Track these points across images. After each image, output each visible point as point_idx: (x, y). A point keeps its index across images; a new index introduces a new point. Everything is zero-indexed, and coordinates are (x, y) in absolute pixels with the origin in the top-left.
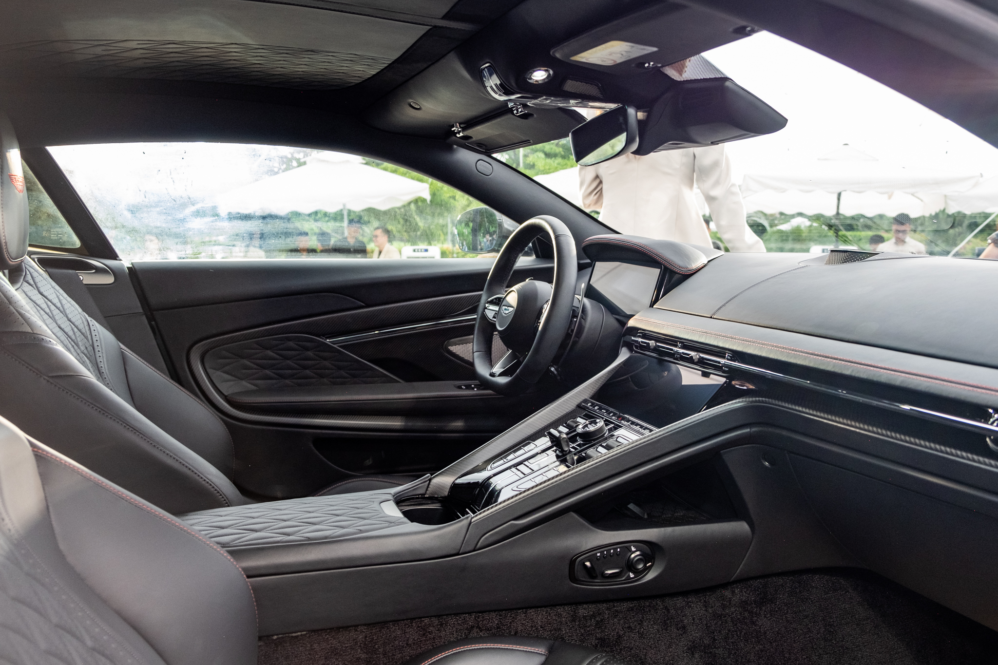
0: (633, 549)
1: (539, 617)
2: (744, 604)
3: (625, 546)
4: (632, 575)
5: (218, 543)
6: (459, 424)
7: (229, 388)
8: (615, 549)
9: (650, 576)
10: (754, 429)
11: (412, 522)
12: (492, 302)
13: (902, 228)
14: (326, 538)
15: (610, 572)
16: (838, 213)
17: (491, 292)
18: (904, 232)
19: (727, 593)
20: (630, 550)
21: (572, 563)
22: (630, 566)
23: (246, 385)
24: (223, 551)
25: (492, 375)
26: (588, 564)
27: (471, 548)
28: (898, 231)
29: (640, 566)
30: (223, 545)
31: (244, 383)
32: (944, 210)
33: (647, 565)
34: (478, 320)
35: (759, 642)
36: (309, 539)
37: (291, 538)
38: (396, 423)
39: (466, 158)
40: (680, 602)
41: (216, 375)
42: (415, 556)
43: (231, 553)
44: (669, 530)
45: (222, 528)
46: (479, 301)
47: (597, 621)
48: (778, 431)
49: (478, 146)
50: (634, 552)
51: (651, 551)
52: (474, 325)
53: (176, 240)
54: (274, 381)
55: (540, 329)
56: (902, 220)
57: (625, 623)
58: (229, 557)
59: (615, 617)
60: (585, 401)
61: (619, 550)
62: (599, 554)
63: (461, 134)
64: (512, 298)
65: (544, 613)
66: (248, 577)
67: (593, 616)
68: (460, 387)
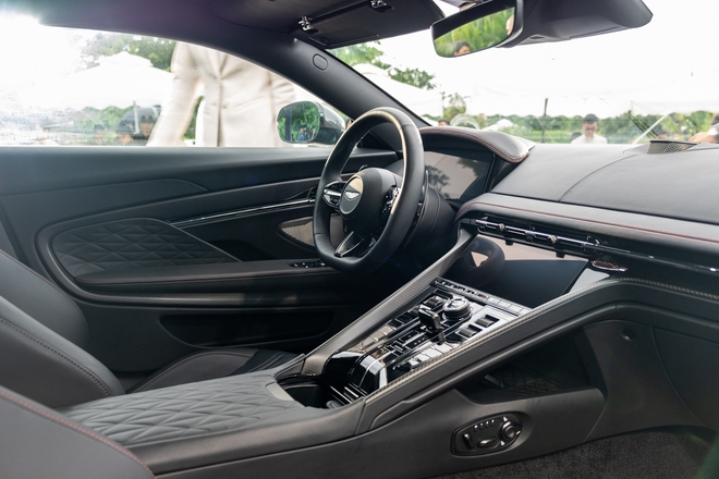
0: (505, 419)
2: (591, 462)
3: (499, 417)
4: (503, 443)
5: (118, 441)
6: (292, 299)
7: (79, 270)
8: (490, 421)
9: (517, 443)
10: (619, 307)
11: (306, 406)
12: (330, 188)
13: (591, 126)
14: (226, 428)
15: (485, 442)
16: (545, 115)
17: (328, 178)
18: (593, 129)
19: (577, 453)
20: (503, 421)
21: (454, 435)
22: (503, 435)
23: (93, 266)
24: (123, 450)
25: (338, 255)
26: (467, 436)
27: (366, 429)
28: (588, 129)
29: (512, 435)
30: (123, 443)
31: (91, 265)
32: (630, 112)
33: (516, 434)
34: (317, 205)
36: (209, 430)
37: (190, 430)
38: (235, 299)
39: (305, 52)
40: (537, 463)
41: (64, 258)
42: (313, 440)
43: (133, 450)
44: (536, 399)
45: (115, 423)
46: (317, 186)
48: (647, 309)
49: (322, 41)
50: (506, 423)
51: (519, 419)
52: (313, 208)
53: (21, 126)
54: (120, 263)
55: (392, 212)
56: (591, 119)
58: (132, 455)
60: (436, 279)
61: (493, 422)
62: (476, 427)
63: (308, 28)
64: (357, 183)
66: (156, 474)
68: (293, 265)
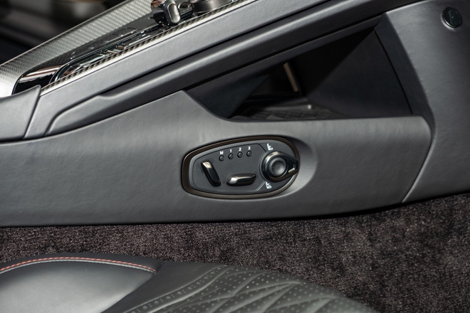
0: (270, 148)
1: (141, 239)
2: (423, 237)
3: (259, 143)
4: (269, 187)
8: (244, 147)
15: (237, 179)
20: (265, 150)
21: (185, 164)
22: (266, 172)
26: (207, 165)
27: (41, 130)
29: (280, 173)
33: (289, 171)
35: (443, 287)
47: (222, 251)
50: (270, 153)
57: (260, 256)
59: (247, 246)
61: (249, 148)
62: (222, 153)
65: (148, 234)
67: (217, 242)
